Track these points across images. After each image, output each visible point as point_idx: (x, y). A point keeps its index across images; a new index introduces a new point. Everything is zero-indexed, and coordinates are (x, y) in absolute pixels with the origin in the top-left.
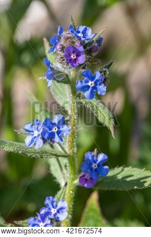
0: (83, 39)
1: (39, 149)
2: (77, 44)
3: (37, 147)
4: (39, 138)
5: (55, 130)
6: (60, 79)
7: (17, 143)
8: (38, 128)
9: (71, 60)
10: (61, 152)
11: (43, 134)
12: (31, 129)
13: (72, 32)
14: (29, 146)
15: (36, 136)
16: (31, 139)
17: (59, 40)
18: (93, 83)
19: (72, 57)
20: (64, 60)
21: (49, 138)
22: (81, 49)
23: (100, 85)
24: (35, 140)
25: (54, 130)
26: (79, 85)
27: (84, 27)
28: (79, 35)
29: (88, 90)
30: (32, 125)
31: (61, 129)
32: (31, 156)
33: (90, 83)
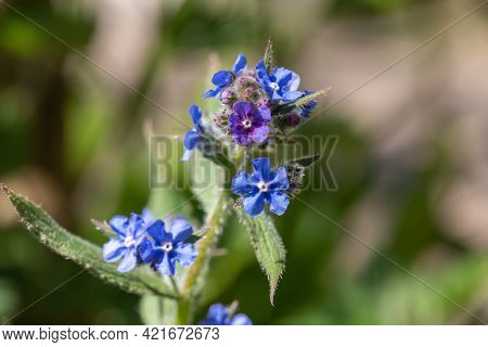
0: (276, 96)
2: (262, 101)
3: (121, 268)
4: (132, 254)
5: (167, 247)
8: (135, 232)
9: (240, 128)
11: (142, 248)
12: (122, 230)
13: (261, 75)
14: (109, 259)
15: (128, 245)
16: (116, 248)
17: (231, 82)
18: (267, 185)
19: (244, 123)
20: (225, 124)
21: (148, 260)
22: (266, 114)
23: (279, 194)
24: (123, 253)
25: (164, 248)
26: (239, 180)
27: (287, 72)
28: (272, 85)
29: (253, 195)
30: (127, 223)
31: (179, 250)
32: (106, 278)
33: (260, 185)
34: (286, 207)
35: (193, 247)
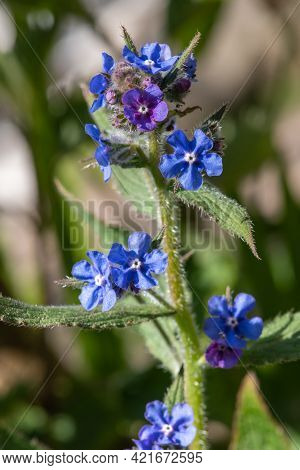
0: (155, 70)
1: (113, 309)
2: (146, 82)
3: (105, 307)
4: (107, 289)
6: (127, 161)
7: (66, 307)
8: (100, 268)
9: (139, 117)
10: (158, 307)
11: (114, 276)
12: (87, 274)
13: (131, 60)
14: (90, 307)
15: (100, 284)
16: (90, 294)
17: (108, 82)
18: (193, 154)
19: (140, 110)
20: (124, 121)
21: (126, 284)
22: (156, 91)
23: (208, 156)
24: (99, 294)
25: (133, 266)
26: (165, 165)
27: (154, 45)
28: (146, 63)
29: (185, 171)
30: (88, 265)
31: (148, 261)
32: (98, 327)
33: (187, 157)
34: (221, 164)
35: (159, 252)
